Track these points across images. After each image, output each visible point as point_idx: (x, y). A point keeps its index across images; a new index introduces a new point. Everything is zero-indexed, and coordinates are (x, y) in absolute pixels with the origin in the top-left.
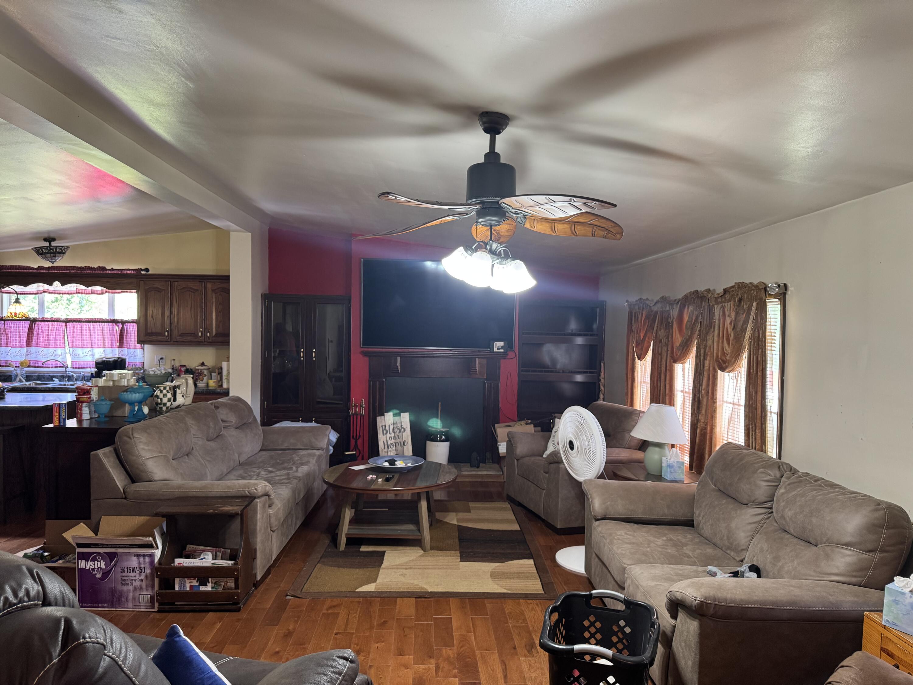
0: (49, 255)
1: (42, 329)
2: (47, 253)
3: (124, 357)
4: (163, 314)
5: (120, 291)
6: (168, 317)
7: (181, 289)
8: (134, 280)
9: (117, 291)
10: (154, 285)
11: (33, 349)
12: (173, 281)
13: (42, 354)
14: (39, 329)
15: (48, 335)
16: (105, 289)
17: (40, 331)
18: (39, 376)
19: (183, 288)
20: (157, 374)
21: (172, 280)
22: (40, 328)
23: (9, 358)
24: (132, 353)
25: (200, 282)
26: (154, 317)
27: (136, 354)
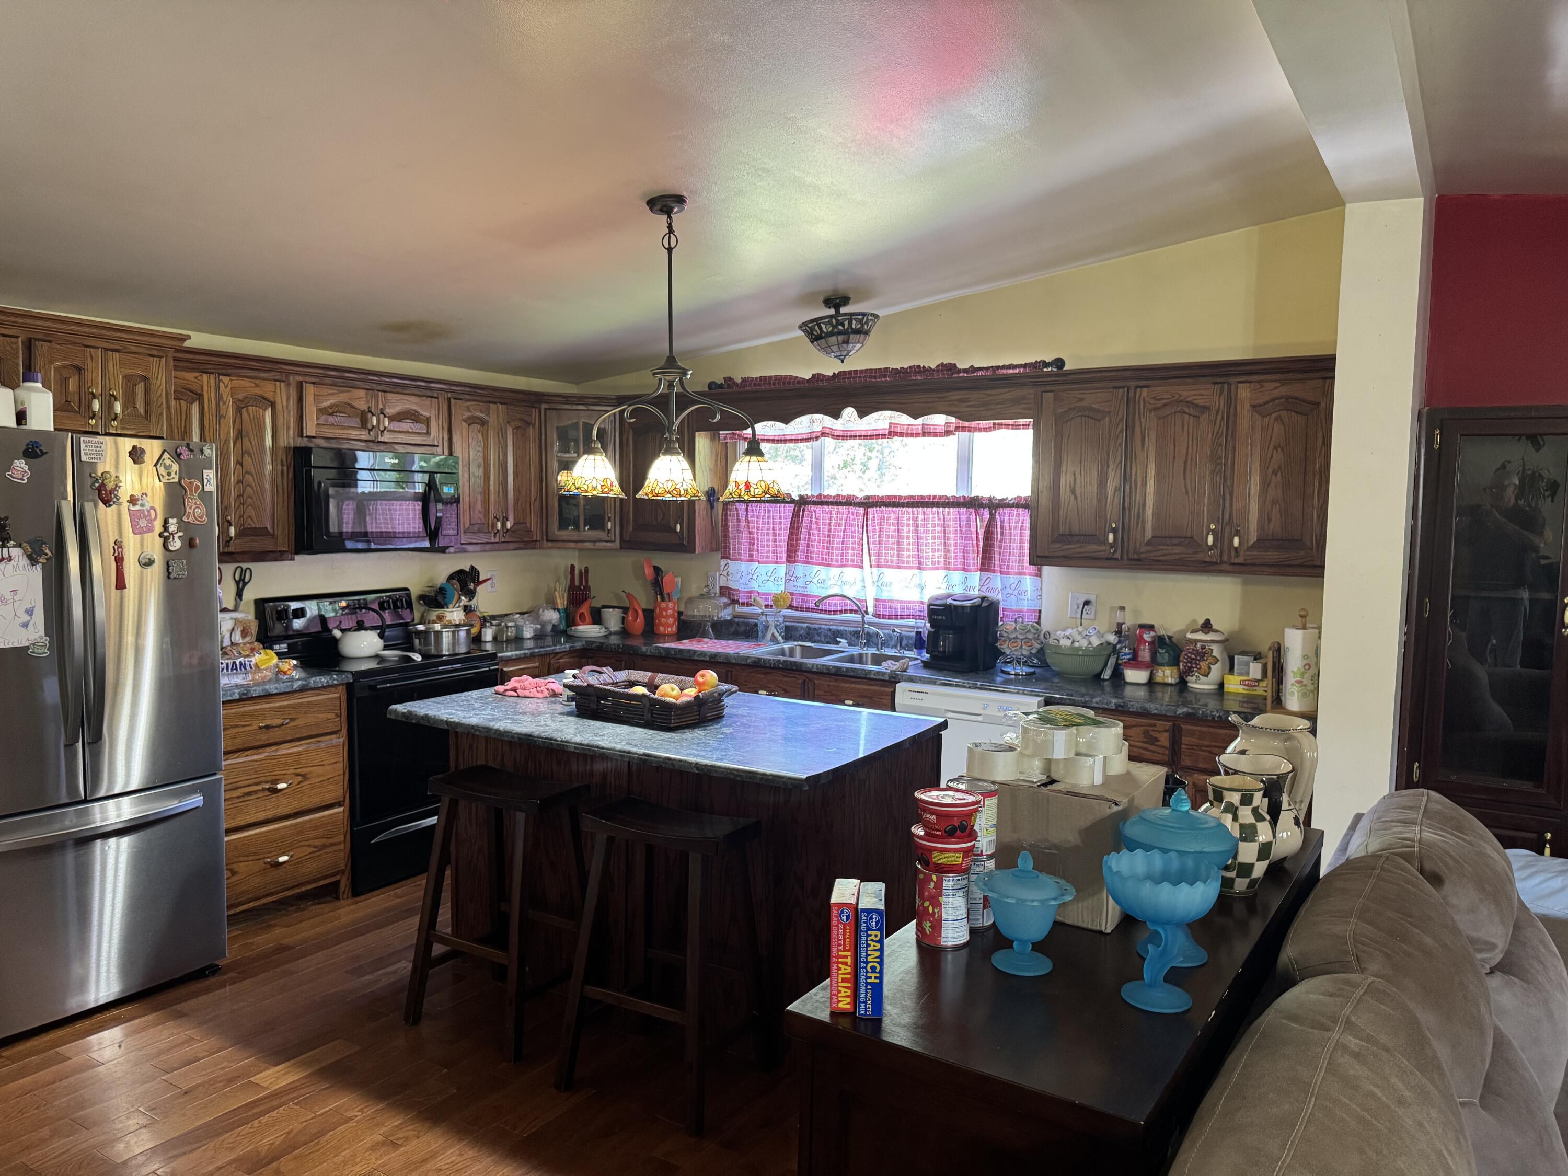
0: (833, 339)
1: (817, 523)
2: (831, 334)
3: (993, 596)
4: (1102, 483)
5: (990, 423)
6: (1117, 489)
7: (1156, 409)
8: (1029, 392)
9: (983, 423)
10: (1081, 400)
11: (799, 568)
12: (1137, 387)
13: (815, 581)
14: (811, 522)
15: (829, 536)
16: (952, 419)
17: (814, 526)
18: (809, 628)
19: (1165, 405)
20: (1079, 649)
21: (1132, 384)
22: (814, 520)
23: (755, 586)
24: (1013, 587)
25: (1215, 383)
26: (1078, 492)
27: (1023, 588)
